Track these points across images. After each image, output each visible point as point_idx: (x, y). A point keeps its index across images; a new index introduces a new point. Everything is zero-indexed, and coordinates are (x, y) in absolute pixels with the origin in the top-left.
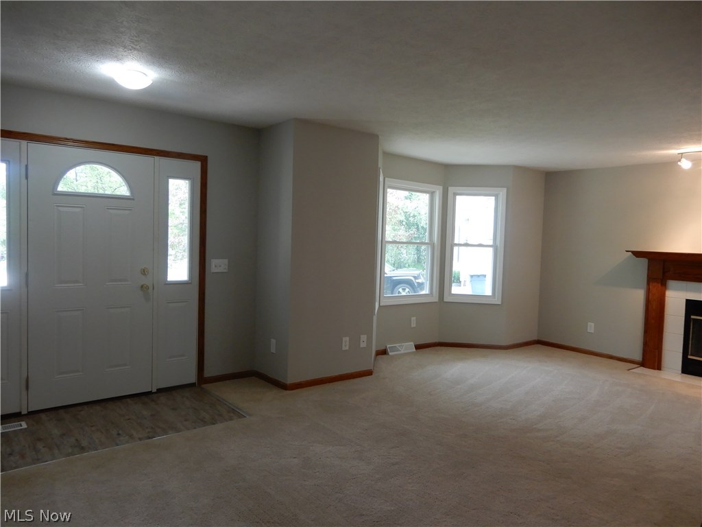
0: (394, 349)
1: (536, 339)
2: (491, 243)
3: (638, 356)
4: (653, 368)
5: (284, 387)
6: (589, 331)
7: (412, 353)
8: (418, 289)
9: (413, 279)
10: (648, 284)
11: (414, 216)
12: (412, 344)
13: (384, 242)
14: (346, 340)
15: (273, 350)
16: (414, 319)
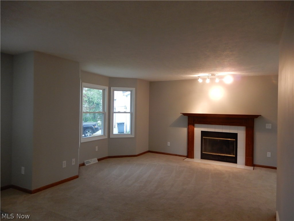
0: (88, 162)
1: (148, 150)
2: (129, 111)
3: (186, 154)
4: (191, 158)
5: (30, 192)
6: (168, 145)
7: (96, 163)
8: (95, 131)
9: (92, 126)
10: (188, 126)
11: (92, 98)
12: (96, 159)
13: (82, 113)
14: (65, 162)
15: (23, 172)
16: (97, 147)
